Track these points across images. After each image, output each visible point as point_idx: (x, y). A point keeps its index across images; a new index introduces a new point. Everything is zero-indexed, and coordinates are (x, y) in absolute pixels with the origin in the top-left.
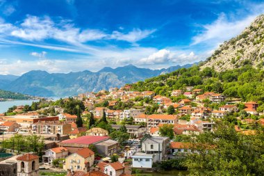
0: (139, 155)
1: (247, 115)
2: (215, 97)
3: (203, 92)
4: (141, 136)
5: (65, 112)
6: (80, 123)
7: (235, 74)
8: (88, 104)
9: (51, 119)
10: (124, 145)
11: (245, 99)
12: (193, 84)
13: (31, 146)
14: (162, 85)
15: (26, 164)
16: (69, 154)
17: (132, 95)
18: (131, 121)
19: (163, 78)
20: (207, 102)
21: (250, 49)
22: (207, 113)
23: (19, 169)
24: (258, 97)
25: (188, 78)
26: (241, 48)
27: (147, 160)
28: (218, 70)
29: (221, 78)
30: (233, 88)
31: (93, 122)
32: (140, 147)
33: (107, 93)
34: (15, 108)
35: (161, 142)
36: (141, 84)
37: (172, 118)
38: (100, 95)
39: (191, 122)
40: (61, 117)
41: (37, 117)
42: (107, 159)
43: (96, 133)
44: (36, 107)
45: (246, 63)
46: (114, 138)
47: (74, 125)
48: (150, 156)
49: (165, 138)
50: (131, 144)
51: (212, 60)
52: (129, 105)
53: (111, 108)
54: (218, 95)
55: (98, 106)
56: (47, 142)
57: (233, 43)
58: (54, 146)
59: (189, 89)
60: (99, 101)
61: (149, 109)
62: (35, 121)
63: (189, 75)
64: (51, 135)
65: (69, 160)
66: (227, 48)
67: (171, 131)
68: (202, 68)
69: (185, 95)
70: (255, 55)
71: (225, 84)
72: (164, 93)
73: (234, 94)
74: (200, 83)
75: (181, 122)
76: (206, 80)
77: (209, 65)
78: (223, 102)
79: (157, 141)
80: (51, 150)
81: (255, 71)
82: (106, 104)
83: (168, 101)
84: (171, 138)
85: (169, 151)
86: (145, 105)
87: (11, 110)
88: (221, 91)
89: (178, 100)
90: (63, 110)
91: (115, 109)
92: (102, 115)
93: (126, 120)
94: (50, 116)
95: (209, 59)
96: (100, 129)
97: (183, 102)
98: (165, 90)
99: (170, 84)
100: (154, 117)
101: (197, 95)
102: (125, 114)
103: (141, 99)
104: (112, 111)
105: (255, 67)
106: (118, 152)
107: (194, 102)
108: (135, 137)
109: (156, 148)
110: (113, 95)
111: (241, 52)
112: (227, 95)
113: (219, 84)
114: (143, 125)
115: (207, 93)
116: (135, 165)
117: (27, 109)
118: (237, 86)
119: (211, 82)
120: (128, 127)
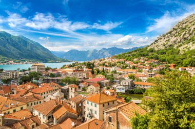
0: (119, 87)
1: (170, 70)
2: (155, 62)
3: (149, 59)
4: (120, 78)
5: (86, 67)
6: (93, 73)
7: (165, 51)
8: (96, 64)
9: (81, 71)
10: (112, 82)
11: (169, 63)
12: (144, 55)
13: (73, 81)
14: (129, 56)
15: (73, 89)
16: (89, 85)
17: (115, 60)
18: (115, 72)
19: (130, 53)
20: (151, 64)
21: (173, 39)
22: (151, 69)
23: (70, 91)
24: (176, 62)
25: (141, 53)
26: (168, 39)
27: (123, 89)
28: (156, 49)
29: (158, 53)
30: (164, 58)
31: (98, 72)
32: (120, 83)
33: (104, 59)
34: (65, 65)
35: (129, 81)
36: (120, 55)
37: (134, 71)
38: (101, 60)
39: (143, 73)
40: (84, 69)
41: (75, 69)
42: (105, 88)
43: (100, 77)
44: (74, 65)
45: (170, 46)
46: (108, 79)
47: (90, 73)
48: (124, 87)
49: (131, 80)
50: (115, 82)
51: (153, 44)
52: (114, 65)
53: (106, 66)
54: (156, 61)
55: (101, 65)
56: (80, 80)
57: (164, 36)
58: (83, 82)
59: (142, 58)
60: (101, 63)
61: (123, 67)
62: (74, 71)
63: (142, 52)
64: (81, 77)
65: (89, 88)
66: (161, 39)
67: (134, 77)
68: (149, 48)
69: (140, 61)
70: (175, 42)
71: (160, 56)
72: (130, 60)
73: (164, 61)
74: (148, 55)
75: (138, 73)
76: (150, 54)
77: (152, 47)
78: (158, 64)
79: (127, 81)
80: (81, 84)
81: (175, 50)
82: (104, 64)
83: (132, 63)
84: (134, 80)
85: (133, 85)
86: (122, 65)
87: (64, 66)
88: (157, 59)
89: (137, 63)
90: (85, 67)
91: (108, 67)
92: (102, 69)
93: (113, 71)
94: (80, 69)
95: (152, 44)
96: (102, 75)
97: (139, 64)
98: (131, 58)
99: (133, 55)
100: (125, 70)
101: (146, 61)
102: (113, 69)
103: (119, 62)
104: (106, 68)
105: (175, 47)
106: (110, 85)
107: (144, 64)
108: (117, 79)
109: (127, 84)
110: (107, 60)
111: (168, 40)
112: (160, 61)
113: (157, 56)
114: (121, 74)
115: (151, 60)
116: (118, 91)
117: (70, 66)
118: (166, 57)
119: (153, 55)
120: (114, 75)
